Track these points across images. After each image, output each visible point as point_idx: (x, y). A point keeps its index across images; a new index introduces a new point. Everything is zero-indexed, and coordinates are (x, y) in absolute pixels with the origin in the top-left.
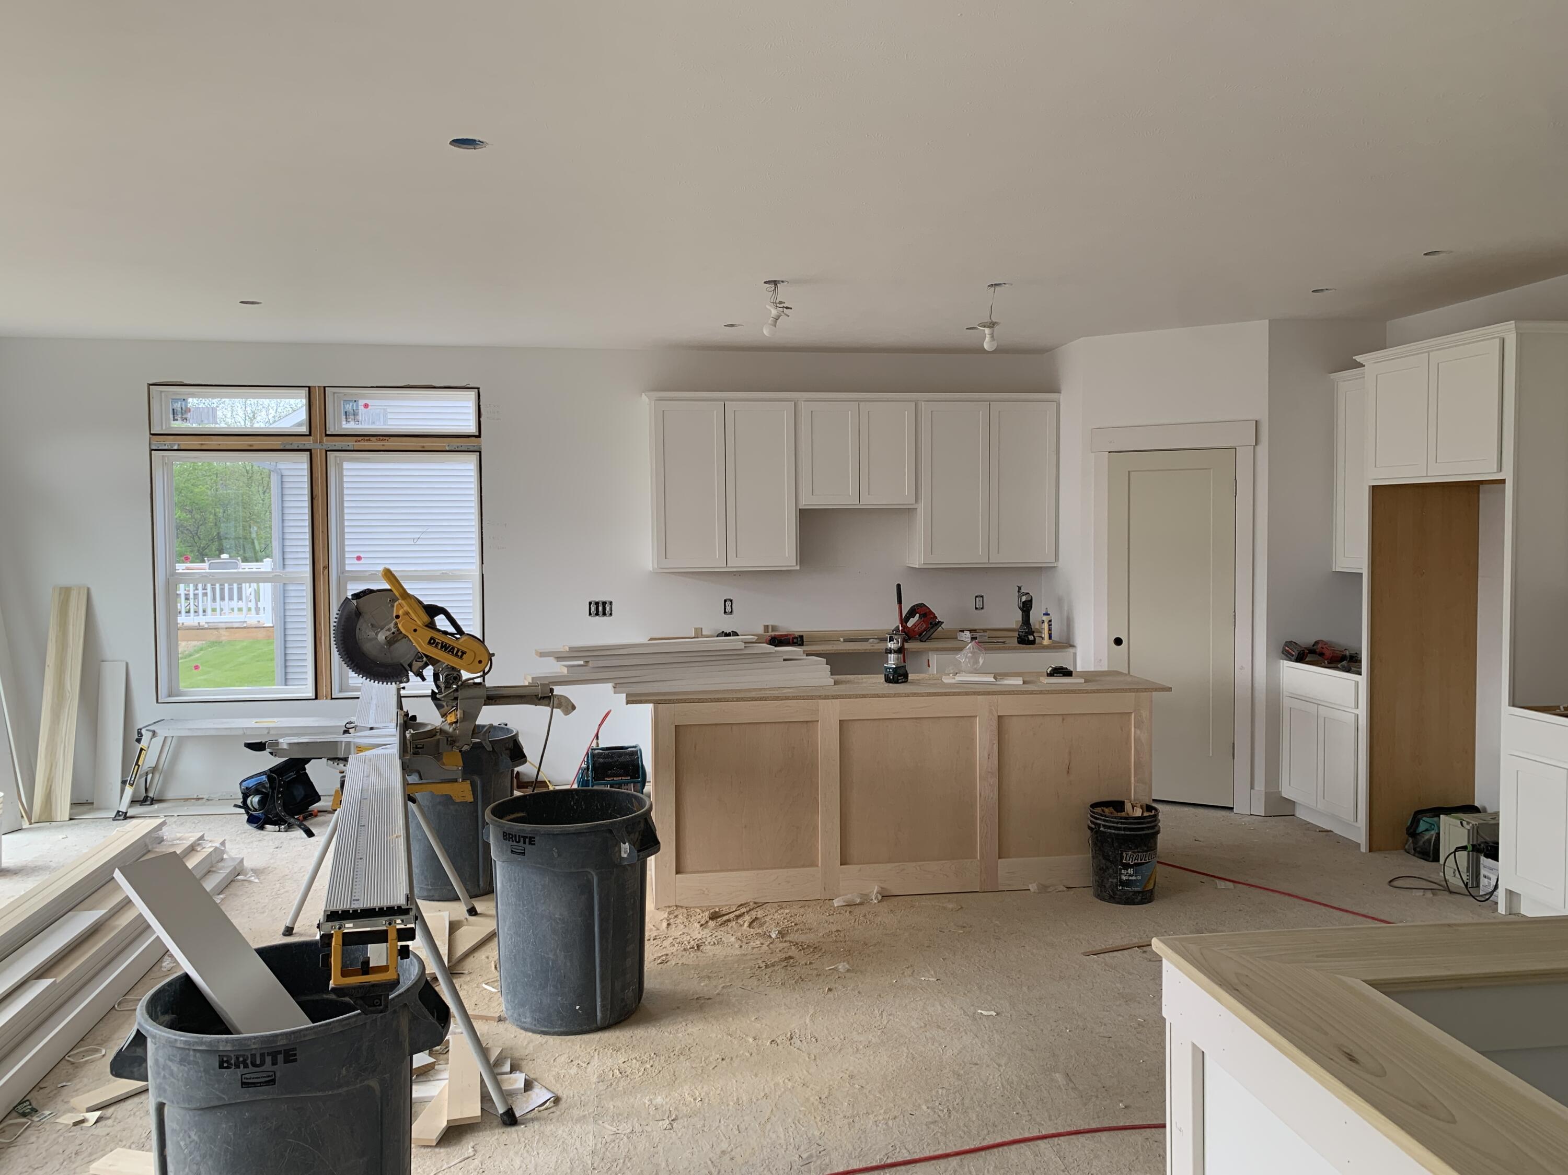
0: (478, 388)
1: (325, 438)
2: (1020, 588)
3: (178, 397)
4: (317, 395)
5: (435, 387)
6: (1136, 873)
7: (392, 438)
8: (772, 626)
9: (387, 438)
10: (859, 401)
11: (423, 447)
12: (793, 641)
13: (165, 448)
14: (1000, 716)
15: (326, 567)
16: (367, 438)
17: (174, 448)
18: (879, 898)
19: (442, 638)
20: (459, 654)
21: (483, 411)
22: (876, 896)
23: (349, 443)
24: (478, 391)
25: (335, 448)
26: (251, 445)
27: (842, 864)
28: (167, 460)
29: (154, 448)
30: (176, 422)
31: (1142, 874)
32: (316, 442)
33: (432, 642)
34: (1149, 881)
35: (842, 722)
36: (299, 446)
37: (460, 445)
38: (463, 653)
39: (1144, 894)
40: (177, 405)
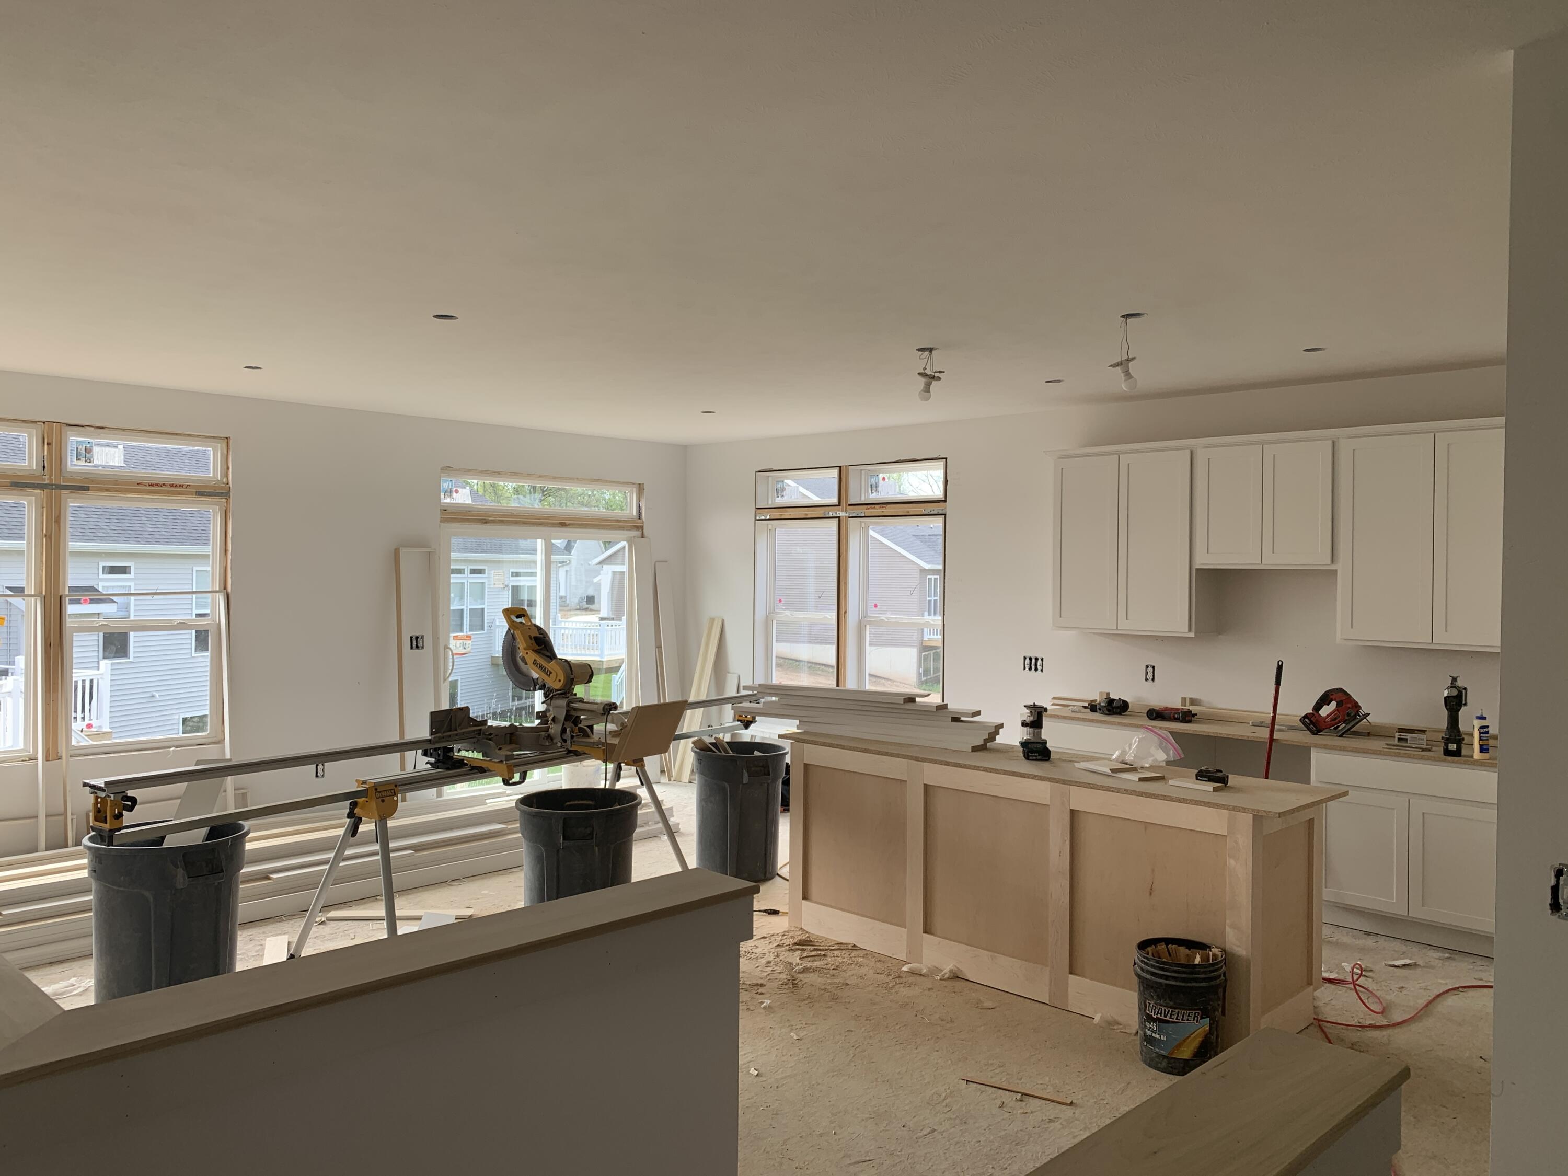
0: (946, 459)
1: (848, 507)
2: (1454, 680)
3: (779, 480)
4: (844, 470)
5: (918, 460)
6: (1159, 1031)
7: (889, 506)
8: (1191, 699)
9: (885, 506)
10: (1263, 443)
11: (908, 512)
12: (1174, 716)
13: (763, 518)
14: (1073, 810)
15: (845, 612)
16: (873, 506)
17: (768, 518)
18: (946, 976)
19: (540, 660)
20: (548, 673)
21: (948, 479)
22: (946, 974)
23: (862, 511)
24: (946, 461)
25: (854, 515)
26: (806, 515)
27: (925, 932)
28: (770, 527)
29: (758, 518)
30: (778, 499)
31: (1167, 1035)
32: (842, 511)
33: (535, 663)
34: (1178, 1046)
35: (926, 787)
36: (831, 515)
37: (932, 509)
38: (551, 673)
39: (1173, 1061)
40: (779, 486)
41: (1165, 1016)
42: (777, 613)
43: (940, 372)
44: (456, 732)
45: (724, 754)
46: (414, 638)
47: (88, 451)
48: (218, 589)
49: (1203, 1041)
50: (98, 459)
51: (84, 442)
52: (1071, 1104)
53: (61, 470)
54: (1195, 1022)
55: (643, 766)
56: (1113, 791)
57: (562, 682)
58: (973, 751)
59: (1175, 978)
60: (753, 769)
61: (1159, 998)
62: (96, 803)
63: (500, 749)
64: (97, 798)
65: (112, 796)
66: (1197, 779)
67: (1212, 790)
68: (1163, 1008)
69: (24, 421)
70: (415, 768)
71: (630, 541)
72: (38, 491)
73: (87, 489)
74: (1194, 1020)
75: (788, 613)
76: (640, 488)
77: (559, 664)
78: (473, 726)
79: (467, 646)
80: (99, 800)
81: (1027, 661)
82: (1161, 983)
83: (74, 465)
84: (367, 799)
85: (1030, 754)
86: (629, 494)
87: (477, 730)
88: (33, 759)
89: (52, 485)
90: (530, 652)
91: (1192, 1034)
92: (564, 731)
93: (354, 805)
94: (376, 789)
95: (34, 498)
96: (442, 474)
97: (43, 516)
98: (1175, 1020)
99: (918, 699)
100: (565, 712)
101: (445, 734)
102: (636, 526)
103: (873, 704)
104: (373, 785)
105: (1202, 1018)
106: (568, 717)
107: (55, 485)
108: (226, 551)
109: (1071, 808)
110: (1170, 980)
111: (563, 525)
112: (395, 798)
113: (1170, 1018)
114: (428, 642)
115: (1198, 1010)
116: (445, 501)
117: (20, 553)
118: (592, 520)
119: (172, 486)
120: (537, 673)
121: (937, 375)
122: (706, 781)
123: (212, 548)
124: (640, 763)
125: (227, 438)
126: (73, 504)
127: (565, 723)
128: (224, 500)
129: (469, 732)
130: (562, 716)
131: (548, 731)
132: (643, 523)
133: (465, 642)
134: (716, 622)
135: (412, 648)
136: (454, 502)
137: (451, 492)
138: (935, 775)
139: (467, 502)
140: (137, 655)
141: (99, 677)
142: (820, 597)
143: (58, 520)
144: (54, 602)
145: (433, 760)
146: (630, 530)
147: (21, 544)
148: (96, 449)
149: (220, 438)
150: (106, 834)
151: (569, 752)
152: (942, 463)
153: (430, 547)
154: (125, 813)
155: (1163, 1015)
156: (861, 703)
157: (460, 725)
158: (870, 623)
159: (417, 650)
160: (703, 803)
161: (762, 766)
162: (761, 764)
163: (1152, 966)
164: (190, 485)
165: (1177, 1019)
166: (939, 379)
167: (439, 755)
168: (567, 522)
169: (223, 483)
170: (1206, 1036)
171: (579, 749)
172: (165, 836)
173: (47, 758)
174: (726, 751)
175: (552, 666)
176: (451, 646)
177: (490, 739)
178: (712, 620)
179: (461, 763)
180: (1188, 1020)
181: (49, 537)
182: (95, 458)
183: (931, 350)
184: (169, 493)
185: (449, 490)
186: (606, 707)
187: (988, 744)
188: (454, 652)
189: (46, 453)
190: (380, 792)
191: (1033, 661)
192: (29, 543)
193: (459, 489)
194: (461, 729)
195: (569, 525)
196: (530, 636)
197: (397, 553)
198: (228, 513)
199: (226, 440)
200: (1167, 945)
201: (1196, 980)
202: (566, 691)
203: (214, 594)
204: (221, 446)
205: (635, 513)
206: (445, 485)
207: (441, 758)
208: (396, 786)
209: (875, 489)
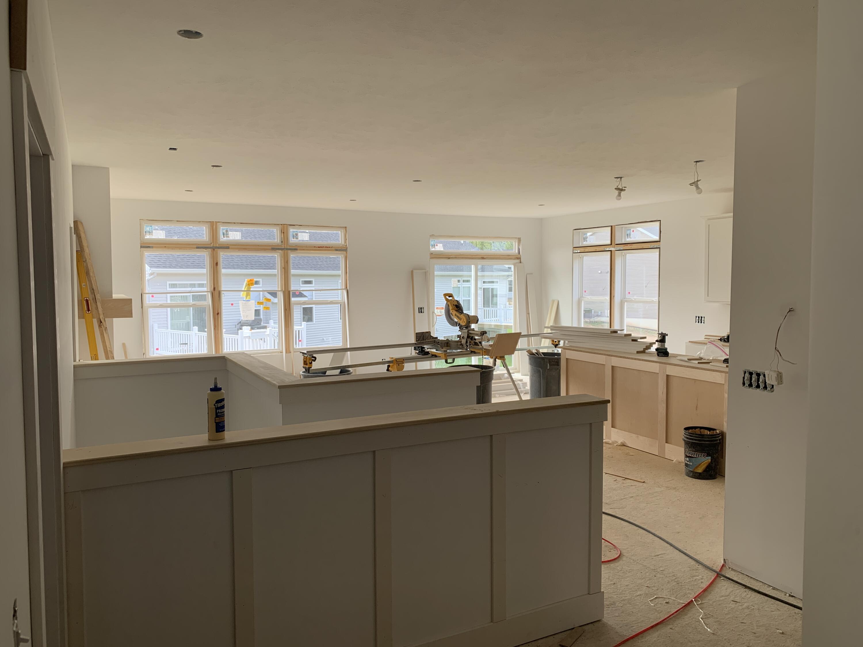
0: (660, 220)
1: (615, 246)
3: (585, 233)
4: (613, 227)
5: (648, 222)
6: (689, 461)
7: (634, 244)
9: (632, 244)
11: (643, 247)
13: (576, 252)
14: (668, 375)
15: (614, 296)
16: (627, 245)
17: (579, 252)
18: (619, 444)
19: (458, 314)
20: (460, 319)
21: (661, 230)
22: (619, 443)
23: (621, 247)
24: (660, 222)
25: (618, 249)
26: (596, 250)
27: (612, 427)
28: (581, 256)
29: (574, 252)
30: (584, 242)
31: (692, 462)
32: (613, 247)
33: (456, 315)
34: (697, 467)
35: (613, 367)
36: (607, 250)
37: (654, 245)
38: (461, 319)
39: (694, 473)
40: (585, 236)
41: (692, 455)
42: (584, 297)
43: (625, 187)
44: (425, 341)
45: (540, 356)
46: (420, 308)
47: (297, 235)
48: (344, 288)
49: (707, 466)
50: (300, 238)
51: (295, 231)
52: (644, 482)
53: (288, 243)
54: (704, 457)
55: (504, 360)
56: (683, 367)
57: (465, 322)
58: (637, 353)
59: (696, 440)
60: (552, 363)
61: (690, 448)
62: (304, 359)
63: (442, 348)
64: (304, 357)
65: (309, 356)
66: (723, 363)
67: (726, 367)
68: (691, 452)
69: (275, 224)
70: (411, 354)
71: (515, 265)
72: (280, 251)
73: (297, 249)
74: (703, 457)
75: (589, 297)
76: (519, 240)
77: (464, 316)
78: (432, 339)
79: (442, 312)
80: (305, 358)
81: (697, 318)
82: (690, 442)
83: (292, 240)
84: (393, 364)
85: (659, 354)
86: (514, 243)
87: (433, 341)
88: (282, 352)
89: (285, 248)
90: (454, 311)
91: (703, 463)
92: (467, 342)
93: (389, 366)
94: (396, 361)
95: (279, 254)
96: (431, 238)
97: (282, 260)
98: (695, 457)
99: (619, 332)
100: (467, 335)
101: (421, 341)
102: (518, 258)
103: (600, 334)
104: (395, 359)
105: (707, 456)
106: (468, 337)
107: (286, 248)
108: (346, 273)
109: (667, 374)
110: (693, 440)
111: (483, 258)
112: (403, 364)
113: (694, 456)
114: (425, 310)
115: (705, 453)
116: (432, 250)
117: (275, 275)
118: (496, 255)
119: (326, 247)
120: (457, 319)
121: (624, 188)
122: (532, 368)
123: (341, 272)
124: (503, 359)
125: (346, 227)
126: (292, 255)
127: (468, 339)
128: (345, 252)
129: (430, 341)
130: (466, 336)
131: (461, 342)
132: (521, 256)
133: (441, 310)
134: (555, 302)
135: (419, 312)
136: (436, 250)
137: (434, 246)
138: (616, 362)
139: (441, 250)
140: (317, 321)
141: (302, 329)
142: (603, 289)
143: (287, 262)
144: (287, 293)
145: (417, 352)
146: (514, 260)
147: (275, 272)
148: (299, 234)
149: (343, 227)
150: (307, 369)
151: (472, 352)
152: (658, 223)
153: (426, 270)
154: (313, 362)
155: (691, 454)
156: (593, 334)
157: (427, 338)
158: (626, 301)
159: (421, 313)
160: (532, 377)
161: (556, 362)
162: (556, 361)
163: (687, 435)
164: (332, 247)
165: (696, 456)
166: (625, 190)
167: (420, 350)
168: (485, 257)
169: (345, 246)
170: (709, 464)
171: (476, 351)
172: (326, 371)
173: (286, 352)
174: (541, 355)
175: (462, 316)
176: (435, 312)
177: (439, 344)
178: (553, 301)
179: (428, 353)
180: (701, 457)
181: (284, 268)
182: (299, 237)
183: (621, 178)
184: (325, 250)
185: (434, 245)
186: (482, 332)
187: (646, 351)
188: (437, 315)
189: (282, 236)
190: (397, 362)
191: (700, 318)
192: (278, 271)
193: (438, 244)
194: (427, 340)
195: (486, 258)
196: (454, 305)
197: (412, 272)
198: (347, 258)
199: (345, 228)
200: (700, 429)
201: (704, 441)
202: (468, 326)
203: (343, 290)
204: (343, 230)
205: (517, 251)
206: (432, 243)
207: (420, 351)
208: (404, 360)
209: (629, 236)
